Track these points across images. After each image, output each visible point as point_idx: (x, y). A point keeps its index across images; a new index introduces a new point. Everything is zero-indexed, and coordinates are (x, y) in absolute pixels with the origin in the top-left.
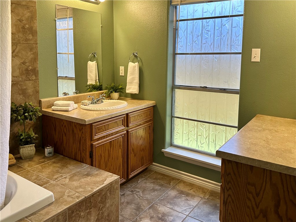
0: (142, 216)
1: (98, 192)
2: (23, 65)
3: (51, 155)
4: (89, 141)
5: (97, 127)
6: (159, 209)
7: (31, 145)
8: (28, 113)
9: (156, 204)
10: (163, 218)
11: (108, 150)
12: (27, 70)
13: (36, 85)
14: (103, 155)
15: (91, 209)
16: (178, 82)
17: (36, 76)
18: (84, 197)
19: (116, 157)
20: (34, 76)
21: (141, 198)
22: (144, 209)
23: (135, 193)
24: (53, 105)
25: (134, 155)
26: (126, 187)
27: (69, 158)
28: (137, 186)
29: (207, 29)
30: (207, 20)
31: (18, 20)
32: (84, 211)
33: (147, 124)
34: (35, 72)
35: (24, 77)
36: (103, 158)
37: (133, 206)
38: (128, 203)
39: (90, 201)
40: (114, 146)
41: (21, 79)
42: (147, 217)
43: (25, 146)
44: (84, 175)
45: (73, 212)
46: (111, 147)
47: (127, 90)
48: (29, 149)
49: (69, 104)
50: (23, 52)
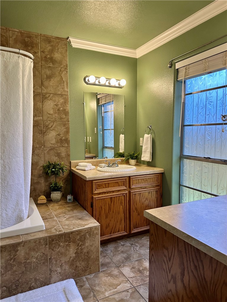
0: (127, 264)
1: (77, 232)
2: (58, 136)
3: (70, 201)
4: (90, 194)
5: (98, 184)
6: (144, 264)
7: (58, 192)
8: (55, 169)
9: (144, 259)
10: (142, 271)
11: (109, 204)
12: (61, 139)
13: (68, 150)
14: (103, 207)
15: (70, 242)
16: (186, 153)
17: (68, 144)
18: (64, 232)
19: (117, 212)
20: (66, 144)
21: (136, 251)
22: (132, 260)
23: (133, 246)
24: (78, 166)
25: (137, 214)
26: (129, 240)
27: (81, 205)
28: (139, 241)
29: (211, 101)
30: (210, 91)
31: (55, 105)
32: (63, 242)
33: (154, 188)
34: (67, 141)
35: (59, 145)
36: (103, 210)
37: (124, 255)
38: (122, 252)
39: (69, 237)
40: (115, 201)
41: (56, 145)
42: (130, 266)
43: (54, 192)
44: (78, 218)
45: (53, 240)
46: (111, 202)
47: (142, 158)
48: (57, 195)
49: (86, 165)
50: (59, 127)
